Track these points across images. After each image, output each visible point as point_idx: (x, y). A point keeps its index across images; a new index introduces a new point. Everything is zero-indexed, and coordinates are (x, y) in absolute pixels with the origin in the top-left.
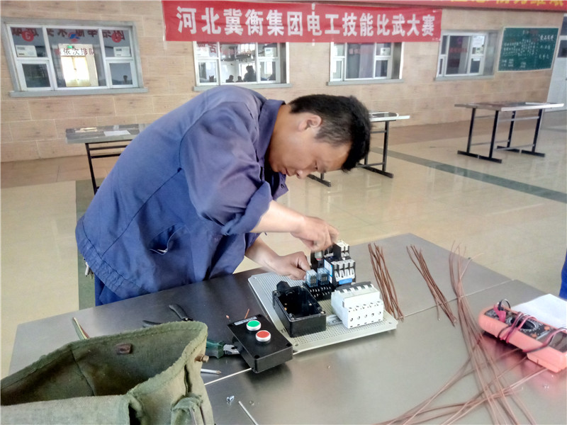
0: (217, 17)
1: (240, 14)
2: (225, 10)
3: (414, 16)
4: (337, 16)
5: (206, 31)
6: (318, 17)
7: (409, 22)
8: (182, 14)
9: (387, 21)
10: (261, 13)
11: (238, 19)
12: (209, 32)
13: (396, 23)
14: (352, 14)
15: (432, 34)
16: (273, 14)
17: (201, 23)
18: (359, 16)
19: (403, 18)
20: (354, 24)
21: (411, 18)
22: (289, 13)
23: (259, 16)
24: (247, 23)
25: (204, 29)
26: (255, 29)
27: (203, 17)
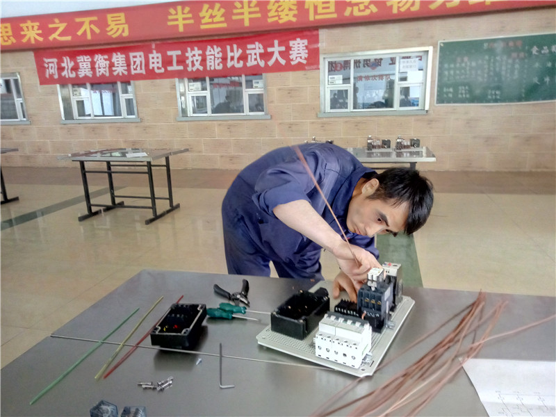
0: (73, 64)
1: (90, 60)
2: (78, 58)
3: (276, 42)
4: (179, 52)
5: (65, 75)
6: (159, 55)
7: (270, 50)
8: (48, 63)
9: (240, 51)
10: (106, 57)
11: (89, 63)
12: (67, 77)
13: (253, 52)
14: (196, 48)
15: (305, 62)
16: (117, 57)
17: (61, 69)
18: (204, 50)
19: (261, 46)
20: (200, 58)
21: (273, 46)
22: (131, 54)
23: (106, 60)
24: (97, 66)
25: (63, 74)
26: (102, 71)
27: (63, 65)
